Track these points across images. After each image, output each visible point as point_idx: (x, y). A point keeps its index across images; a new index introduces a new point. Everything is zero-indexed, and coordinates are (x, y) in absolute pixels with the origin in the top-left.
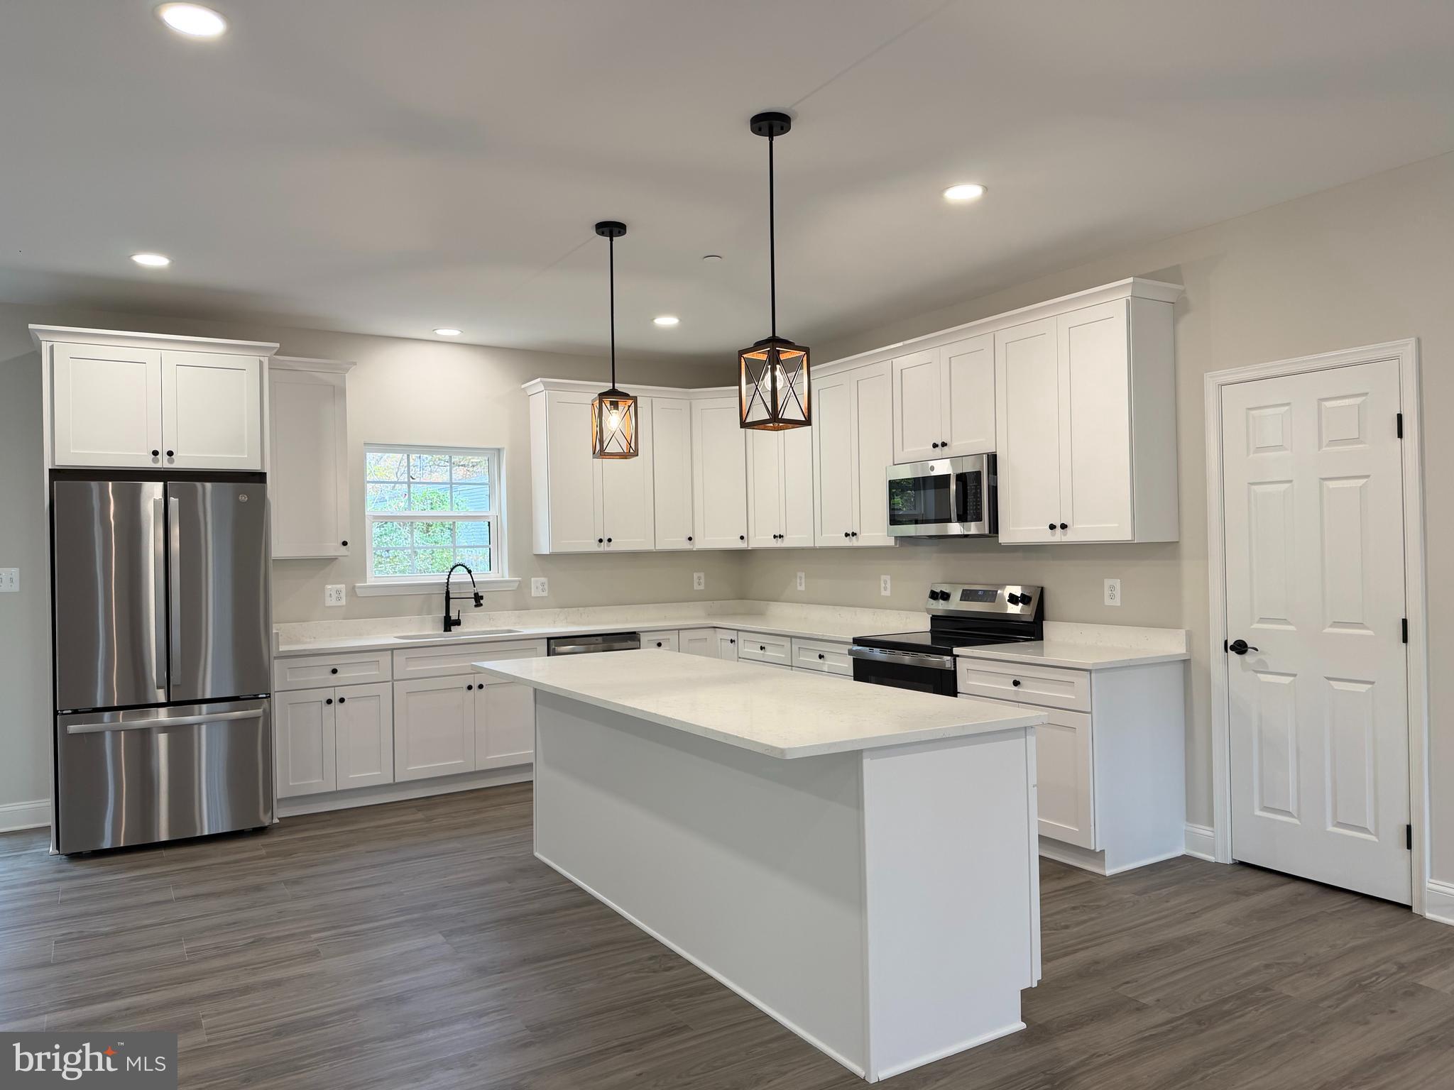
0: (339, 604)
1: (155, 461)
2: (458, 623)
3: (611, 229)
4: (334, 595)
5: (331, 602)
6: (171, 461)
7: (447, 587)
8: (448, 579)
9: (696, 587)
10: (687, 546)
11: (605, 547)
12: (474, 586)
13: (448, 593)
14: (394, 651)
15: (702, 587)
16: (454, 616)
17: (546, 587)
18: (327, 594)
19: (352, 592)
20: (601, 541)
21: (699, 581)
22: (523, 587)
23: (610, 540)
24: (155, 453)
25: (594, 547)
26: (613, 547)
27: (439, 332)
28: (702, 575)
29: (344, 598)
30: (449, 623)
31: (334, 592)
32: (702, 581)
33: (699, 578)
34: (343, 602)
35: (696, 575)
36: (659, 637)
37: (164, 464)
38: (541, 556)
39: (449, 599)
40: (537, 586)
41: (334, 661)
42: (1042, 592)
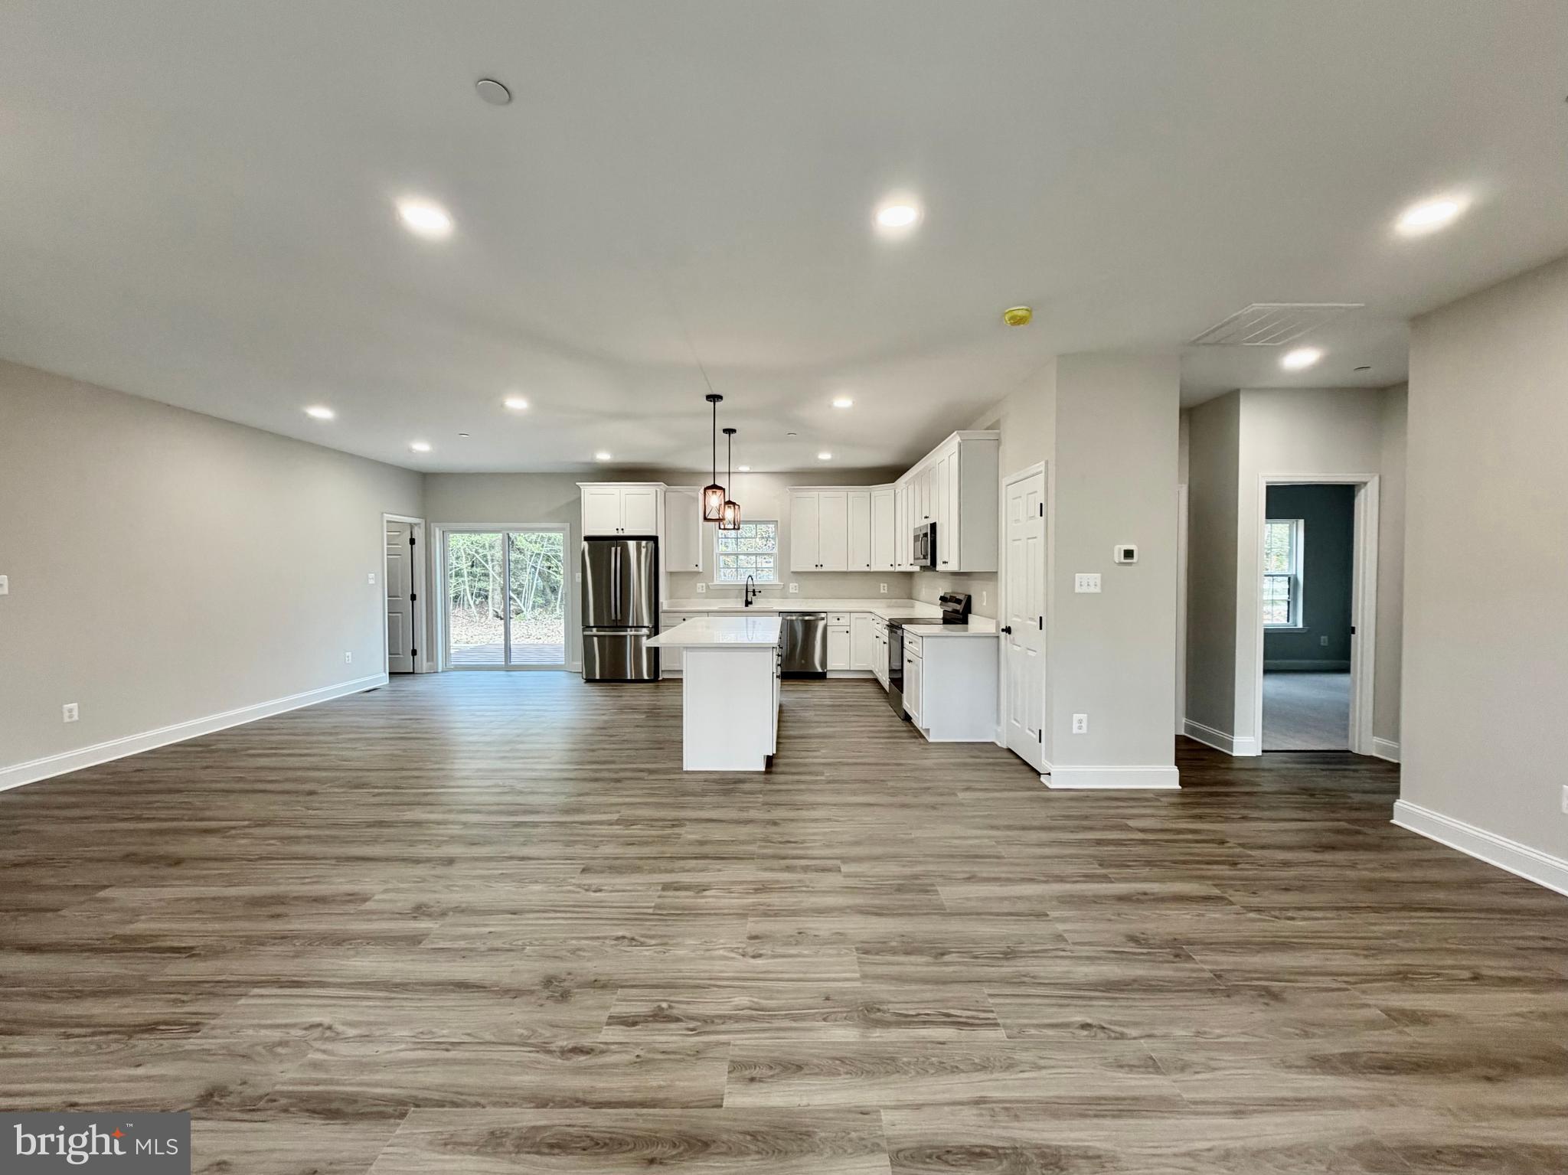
0: (703, 592)
1: (618, 532)
2: (751, 603)
3: (729, 431)
5: (699, 591)
6: (623, 533)
7: (747, 586)
8: (749, 583)
9: (882, 591)
10: (867, 569)
11: (819, 569)
13: (747, 589)
15: (885, 592)
16: (749, 600)
17: (798, 588)
18: (698, 587)
19: (708, 587)
20: (817, 566)
21: (883, 588)
22: (784, 588)
23: (822, 566)
24: (617, 530)
25: (814, 569)
26: (823, 569)
27: (740, 469)
28: (886, 585)
29: (705, 589)
30: (748, 603)
31: (701, 587)
32: (886, 588)
33: (883, 586)
34: (705, 591)
35: (881, 585)
36: (839, 615)
37: (621, 534)
38: (794, 573)
39: (747, 592)
40: (793, 587)
41: (684, 615)
42: (969, 598)
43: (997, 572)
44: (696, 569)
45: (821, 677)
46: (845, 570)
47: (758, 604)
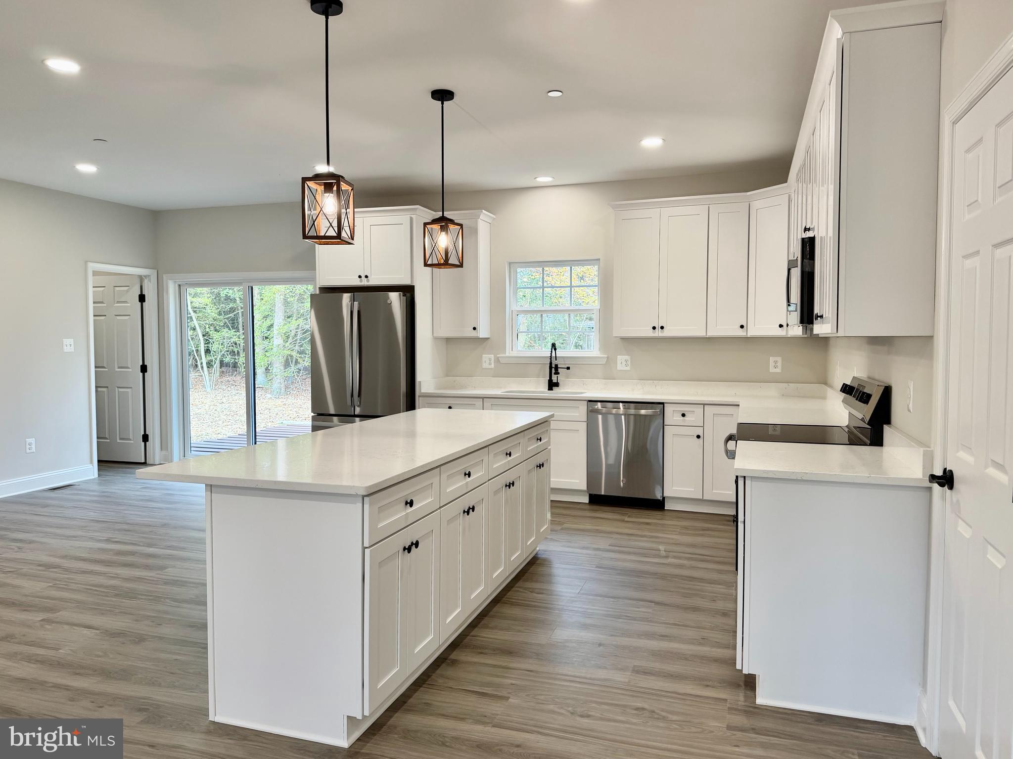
0: (490, 367)
1: (361, 281)
2: (557, 385)
3: (443, 95)
4: (488, 361)
5: (485, 365)
6: (368, 281)
7: (551, 359)
8: (551, 354)
9: (772, 370)
10: (741, 333)
11: (658, 333)
12: (556, 360)
13: (551, 363)
14: (485, 399)
15: (778, 370)
16: (554, 380)
17: (629, 363)
18: (484, 360)
19: (497, 360)
20: (654, 328)
21: (775, 364)
22: (610, 362)
23: (662, 328)
24: (360, 277)
25: (651, 333)
26: (666, 333)
27: (539, 179)
28: (779, 359)
29: (493, 363)
30: (552, 385)
31: (488, 360)
32: (779, 364)
33: (776, 362)
34: (493, 366)
35: (772, 359)
36: (684, 409)
37: (365, 283)
38: (625, 339)
39: (551, 368)
40: (622, 362)
41: (450, 402)
42: (887, 392)
43: (932, 337)
44: (473, 334)
45: (658, 505)
46: (702, 333)
47: (569, 387)
